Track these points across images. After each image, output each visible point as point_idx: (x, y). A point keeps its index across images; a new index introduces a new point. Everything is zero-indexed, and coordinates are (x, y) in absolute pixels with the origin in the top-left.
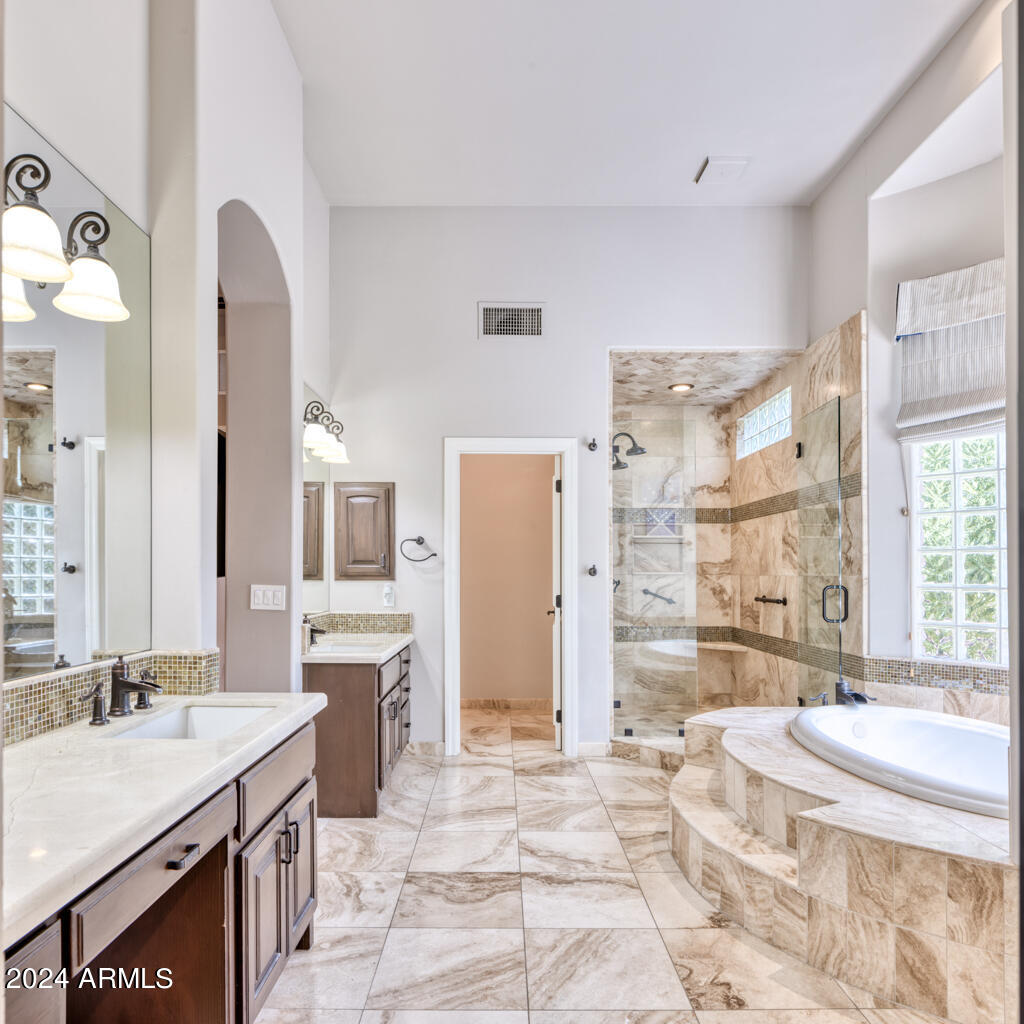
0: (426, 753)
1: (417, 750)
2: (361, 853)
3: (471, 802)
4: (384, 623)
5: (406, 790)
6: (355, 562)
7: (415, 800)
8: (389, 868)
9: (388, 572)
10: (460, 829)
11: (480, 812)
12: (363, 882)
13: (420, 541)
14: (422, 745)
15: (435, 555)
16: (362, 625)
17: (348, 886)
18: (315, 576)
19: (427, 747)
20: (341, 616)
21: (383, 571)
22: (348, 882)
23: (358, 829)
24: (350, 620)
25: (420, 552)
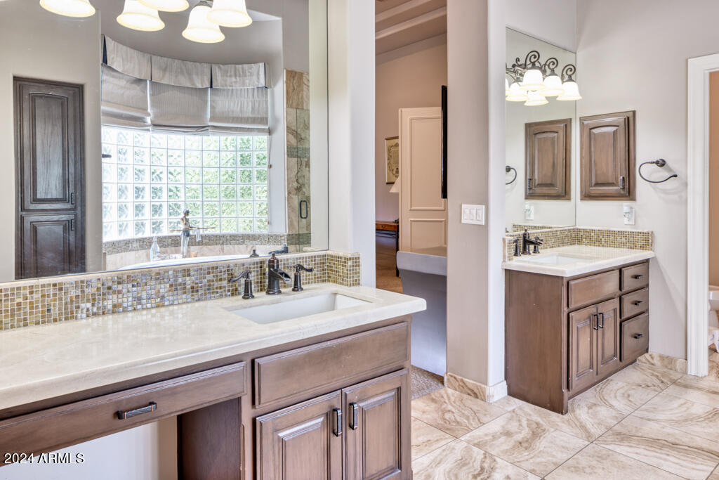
0: (666, 367)
1: (656, 361)
2: (520, 443)
3: (671, 431)
4: (623, 240)
5: (616, 397)
6: (597, 184)
7: (615, 409)
8: (531, 467)
9: (628, 192)
10: (634, 456)
11: (674, 446)
12: (498, 470)
13: (661, 163)
14: (662, 358)
15: (676, 176)
16: (603, 240)
17: (482, 469)
18: (563, 196)
19: (668, 361)
20: (585, 231)
21: (622, 192)
22: (486, 465)
23: (539, 420)
24: (593, 234)
25: (662, 173)
